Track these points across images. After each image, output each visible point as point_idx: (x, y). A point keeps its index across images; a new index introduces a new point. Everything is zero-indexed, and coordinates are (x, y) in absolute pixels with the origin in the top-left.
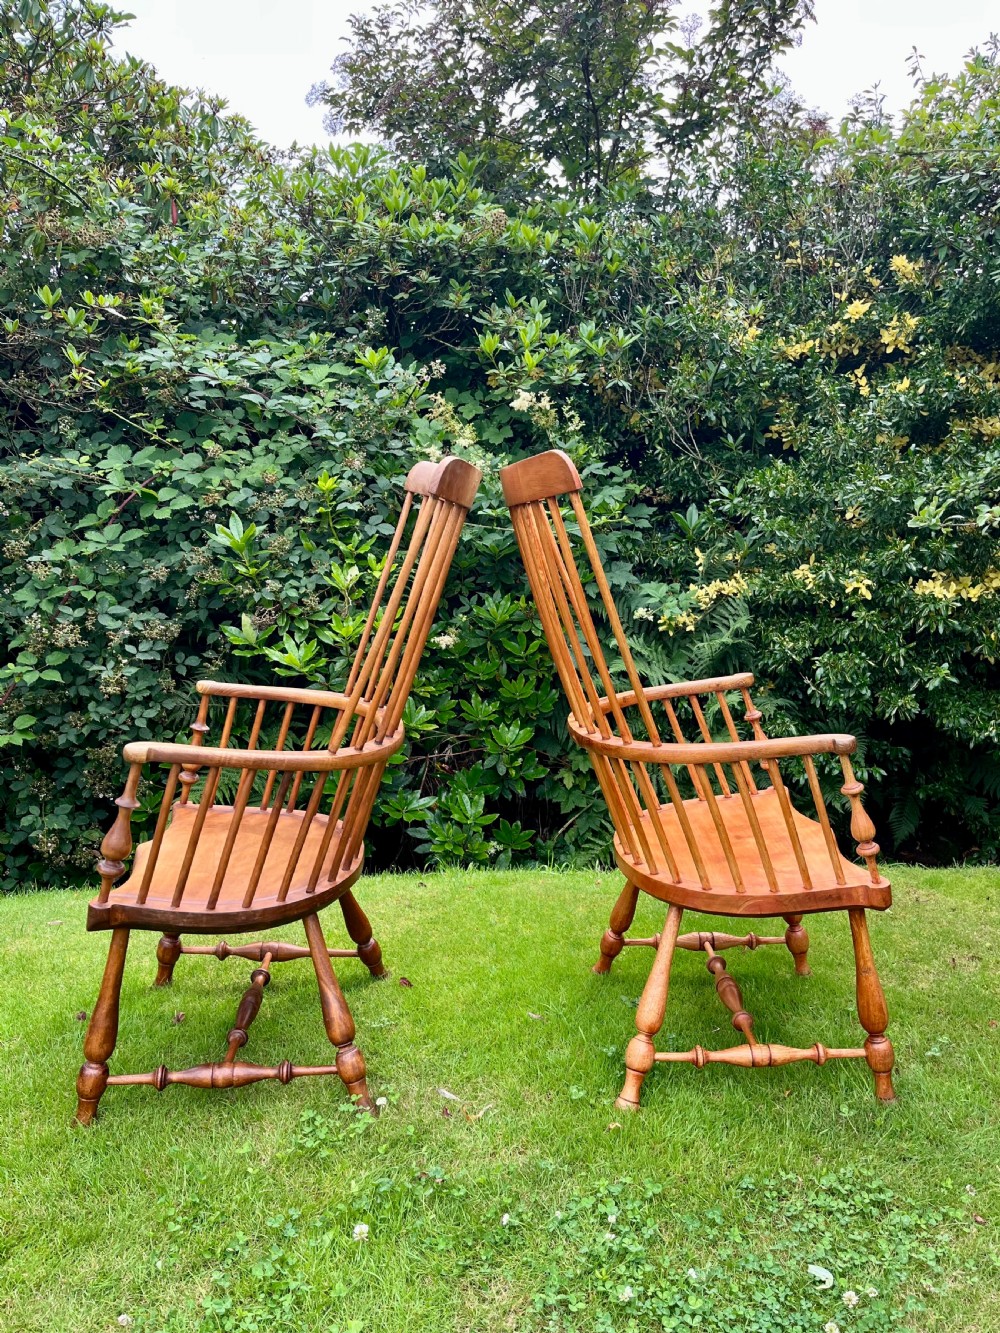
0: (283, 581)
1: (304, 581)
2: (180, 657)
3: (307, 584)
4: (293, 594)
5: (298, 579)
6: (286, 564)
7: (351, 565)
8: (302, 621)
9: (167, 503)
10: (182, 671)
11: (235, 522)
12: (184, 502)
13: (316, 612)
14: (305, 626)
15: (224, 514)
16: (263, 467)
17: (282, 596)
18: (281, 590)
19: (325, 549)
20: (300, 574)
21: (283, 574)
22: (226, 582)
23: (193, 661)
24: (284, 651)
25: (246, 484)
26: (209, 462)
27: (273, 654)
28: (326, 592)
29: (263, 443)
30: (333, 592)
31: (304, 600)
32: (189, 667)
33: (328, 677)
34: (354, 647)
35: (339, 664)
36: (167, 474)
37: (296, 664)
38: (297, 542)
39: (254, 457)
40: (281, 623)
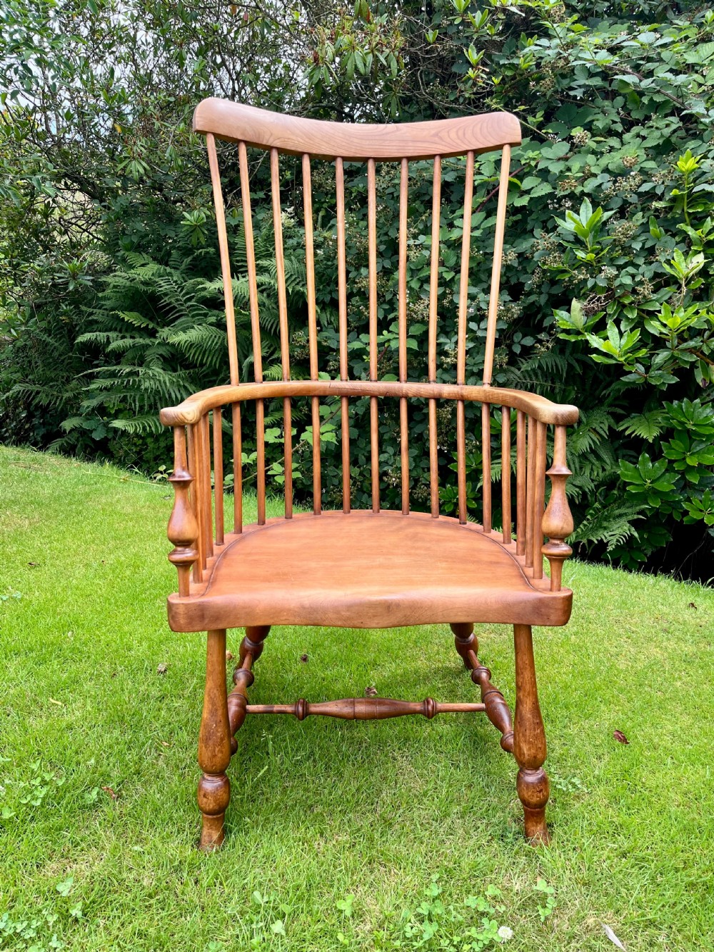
0: (620, 268)
1: (643, 268)
2: (517, 337)
3: (646, 272)
4: (627, 281)
5: (637, 266)
6: (627, 250)
7: (697, 252)
8: (632, 309)
9: (528, 192)
10: (517, 349)
11: (586, 207)
12: (545, 189)
13: (647, 301)
14: (633, 315)
15: (577, 200)
16: (630, 151)
17: (617, 283)
18: (617, 276)
19: (673, 236)
20: (641, 261)
21: (621, 262)
22: (566, 267)
23: (528, 341)
24: (606, 338)
25: (606, 170)
26: (575, 148)
27: (595, 341)
28: (663, 281)
29: (635, 130)
30: (672, 281)
31: (638, 288)
32: (523, 347)
33: (648, 369)
34: (682, 339)
35: (661, 357)
36: (533, 163)
37: (616, 351)
38: (645, 227)
39: (623, 144)
40: (610, 311)
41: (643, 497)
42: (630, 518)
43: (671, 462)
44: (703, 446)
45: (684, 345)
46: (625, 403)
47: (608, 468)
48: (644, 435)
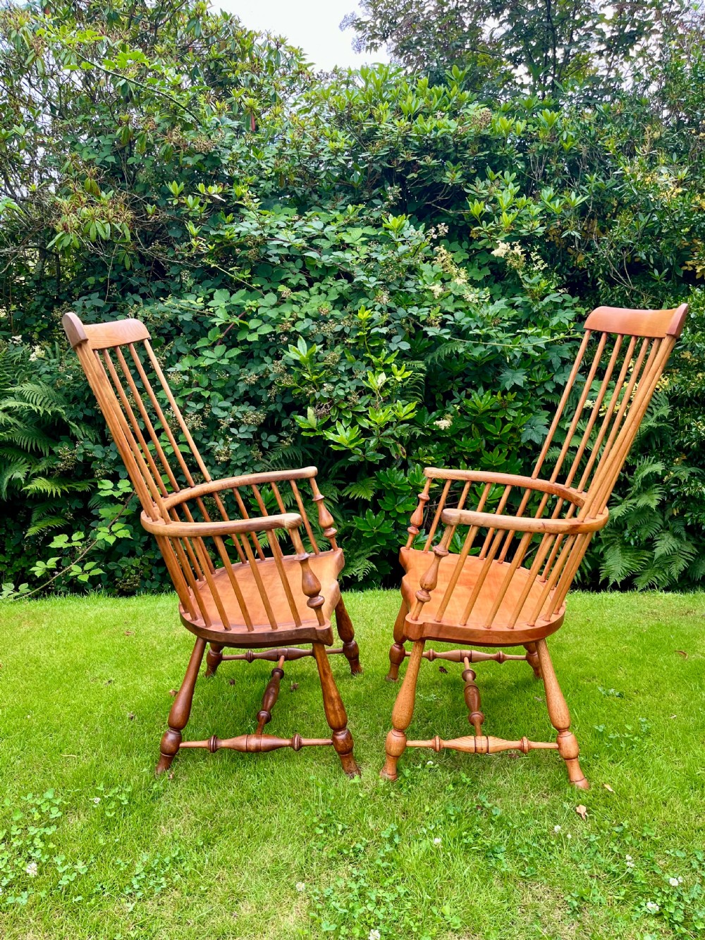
0: (334, 384)
1: (349, 383)
2: (264, 436)
3: (351, 386)
4: (341, 393)
5: (344, 382)
6: (335, 372)
7: (380, 372)
8: (348, 412)
9: (255, 330)
10: (266, 445)
11: (302, 343)
12: (266, 329)
13: (356, 405)
14: (350, 416)
15: (294, 338)
16: (317, 303)
17: (334, 394)
18: (333, 390)
19: (362, 361)
20: (345, 379)
21: (335, 380)
22: (296, 385)
23: (273, 438)
24: (336, 432)
25: (307, 315)
26: (281, 301)
27: (330, 436)
28: (363, 391)
29: (316, 285)
30: (369, 391)
31: (349, 397)
32: (270, 443)
33: (364, 451)
34: (382, 430)
35: (373, 442)
36: (254, 310)
37: (345, 443)
38: (343, 357)
39: (310, 295)
40: (333, 414)
41: (373, 540)
42: (367, 556)
43: (387, 512)
44: (404, 499)
45: (384, 433)
46: (343, 476)
47: (341, 524)
48: (364, 497)
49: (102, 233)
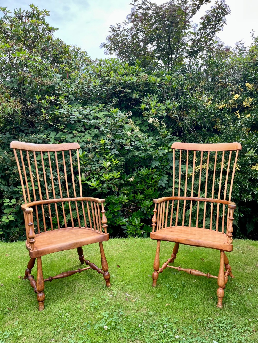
0: (92, 165)
1: (97, 165)
3: (98, 166)
4: (94, 168)
5: (95, 165)
6: (92, 161)
7: (108, 161)
8: (96, 175)
11: (81, 151)
13: (99, 173)
14: (97, 176)
16: (88, 137)
17: (91, 169)
18: (91, 167)
19: (102, 157)
20: (96, 163)
21: (92, 163)
23: (70, 184)
24: (91, 182)
25: (83, 141)
26: (74, 136)
27: (89, 183)
28: (102, 168)
29: (88, 131)
30: (104, 168)
31: (97, 170)
32: (69, 186)
33: (102, 189)
34: (108, 181)
35: (105, 186)
36: (64, 139)
37: (94, 185)
38: (95, 156)
39: (85, 134)
40: (91, 175)
43: (110, 211)
44: (117, 206)
45: (109, 182)
49: (10, 112)
